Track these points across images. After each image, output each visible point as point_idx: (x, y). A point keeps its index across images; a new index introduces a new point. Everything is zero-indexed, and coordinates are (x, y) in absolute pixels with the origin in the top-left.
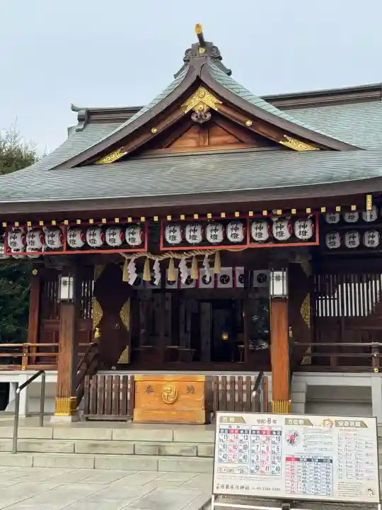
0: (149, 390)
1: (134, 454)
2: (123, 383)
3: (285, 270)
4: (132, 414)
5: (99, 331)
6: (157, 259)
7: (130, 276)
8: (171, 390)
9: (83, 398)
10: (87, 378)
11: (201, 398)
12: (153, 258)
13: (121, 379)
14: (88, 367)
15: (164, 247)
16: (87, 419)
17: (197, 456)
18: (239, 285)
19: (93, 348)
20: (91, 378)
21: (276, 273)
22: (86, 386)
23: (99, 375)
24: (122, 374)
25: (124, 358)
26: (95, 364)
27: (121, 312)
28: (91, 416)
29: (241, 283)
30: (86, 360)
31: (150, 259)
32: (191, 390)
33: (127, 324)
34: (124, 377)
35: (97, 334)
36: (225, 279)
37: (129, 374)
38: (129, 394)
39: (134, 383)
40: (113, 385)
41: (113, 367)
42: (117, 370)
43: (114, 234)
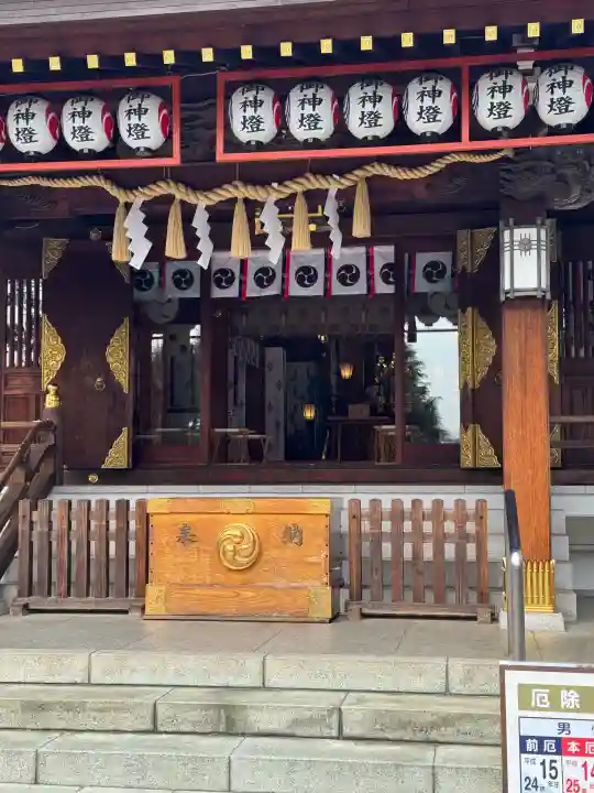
0: (186, 536)
1: (155, 731)
2: (117, 518)
3: (543, 224)
4: (142, 594)
5: (57, 393)
6: (202, 202)
7: (131, 246)
8: (242, 537)
9: (17, 554)
10: (24, 505)
11: (321, 556)
12: (191, 199)
13: (113, 505)
14: (28, 478)
15: (226, 151)
16: (27, 609)
17: (340, 737)
18: (382, 288)
19: (41, 433)
20: (34, 507)
21: (521, 233)
22: (23, 527)
23: (58, 497)
24: (113, 494)
25: (118, 455)
26: (47, 469)
27: (109, 350)
28: (35, 601)
29: (388, 282)
30: (22, 461)
31: (183, 203)
32: (293, 535)
33: (123, 378)
34: (118, 502)
35: (51, 401)
36: (348, 274)
37: (133, 494)
38: (132, 544)
39: (145, 519)
40: (93, 523)
41: (93, 478)
42: (100, 483)
43: (85, 114)
